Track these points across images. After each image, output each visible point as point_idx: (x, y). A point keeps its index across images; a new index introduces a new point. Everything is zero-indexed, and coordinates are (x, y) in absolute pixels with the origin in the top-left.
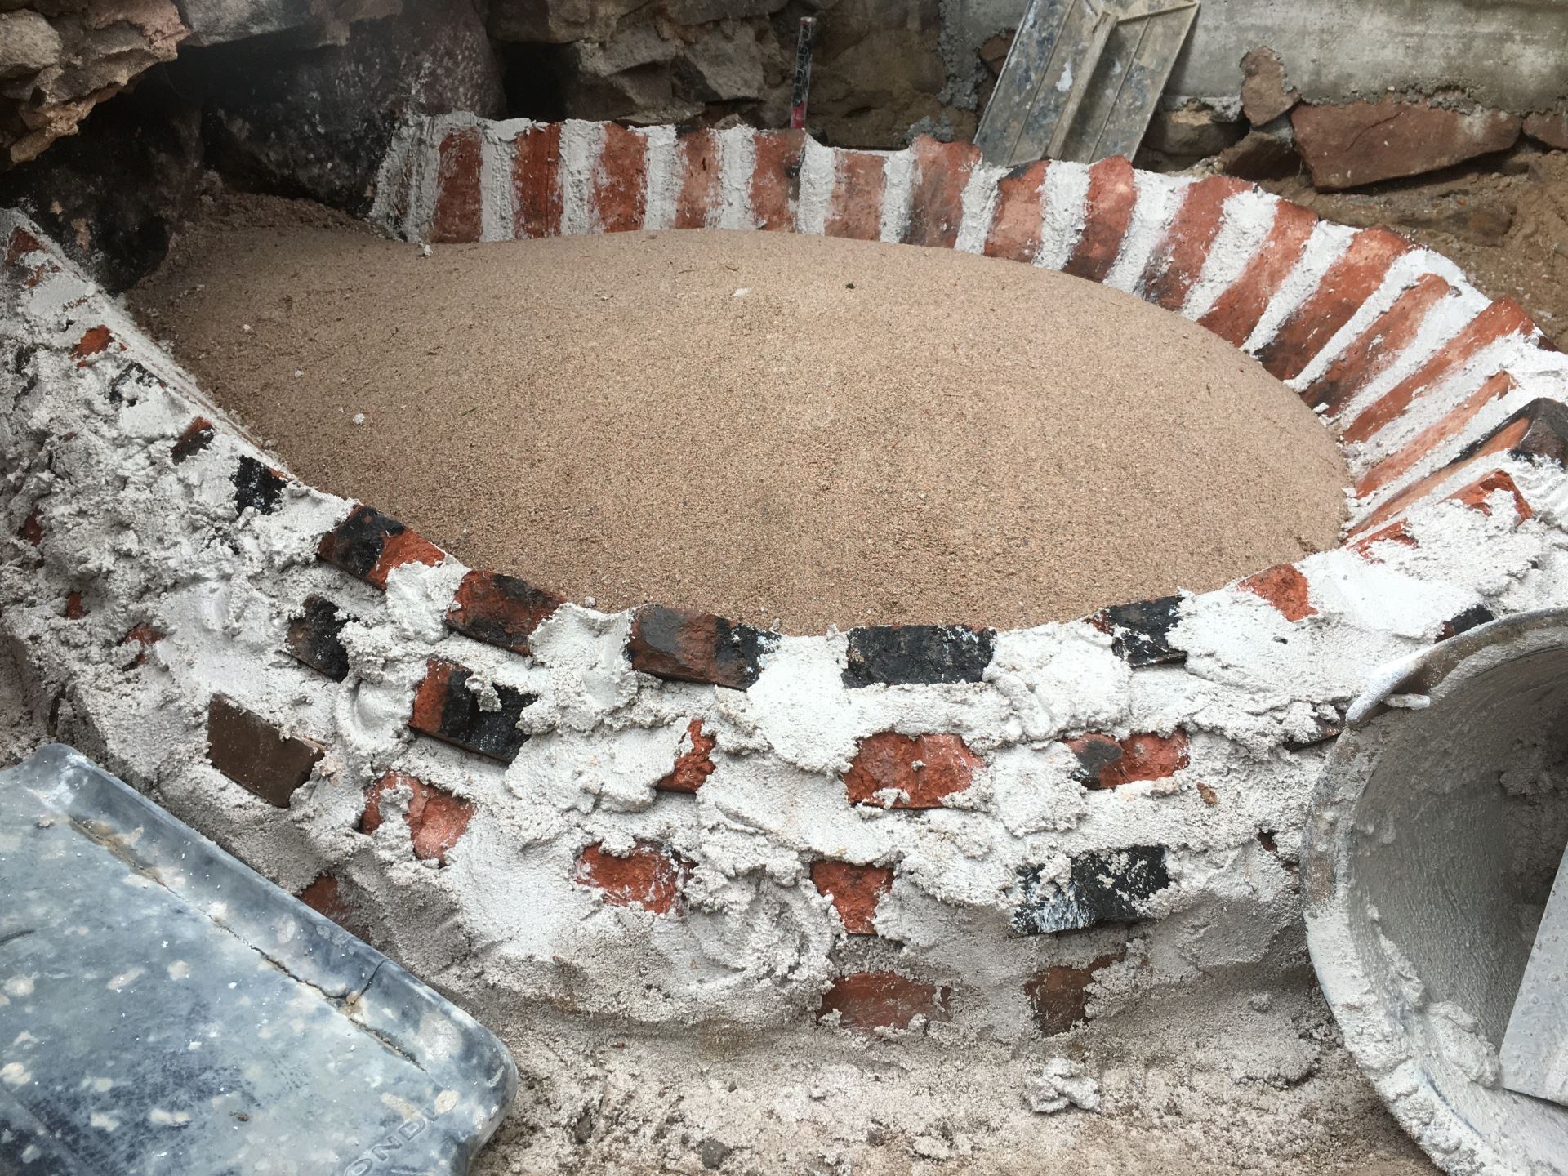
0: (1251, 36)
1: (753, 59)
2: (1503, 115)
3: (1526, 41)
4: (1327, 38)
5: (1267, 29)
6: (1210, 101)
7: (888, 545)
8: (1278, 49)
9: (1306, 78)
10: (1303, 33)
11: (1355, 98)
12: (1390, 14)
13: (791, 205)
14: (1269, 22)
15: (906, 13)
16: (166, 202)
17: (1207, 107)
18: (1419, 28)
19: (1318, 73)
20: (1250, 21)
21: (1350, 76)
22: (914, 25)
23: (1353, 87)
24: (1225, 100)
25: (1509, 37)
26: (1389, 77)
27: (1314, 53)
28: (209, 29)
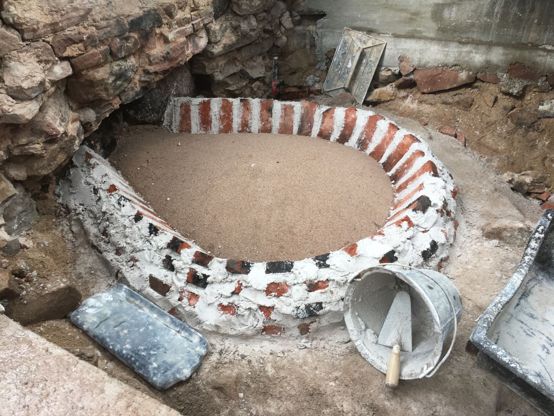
0: (401, 51)
1: (262, 65)
2: (471, 73)
3: (476, 53)
4: (422, 51)
5: (405, 49)
6: (391, 68)
7: (281, 233)
8: (409, 55)
9: (417, 63)
10: (415, 50)
11: (430, 68)
12: (439, 45)
13: (270, 119)
14: (406, 48)
15: (306, 45)
16: (116, 134)
17: (389, 70)
18: (447, 49)
19: (420, 61)
20: (400, 47)
21: (428, 62)
22: (308, 47)
23: (430, 65)
24: (395, 69)
25: (471, 52)
26: (439, 62)
27: (418, 56)
28: (126, 100)
